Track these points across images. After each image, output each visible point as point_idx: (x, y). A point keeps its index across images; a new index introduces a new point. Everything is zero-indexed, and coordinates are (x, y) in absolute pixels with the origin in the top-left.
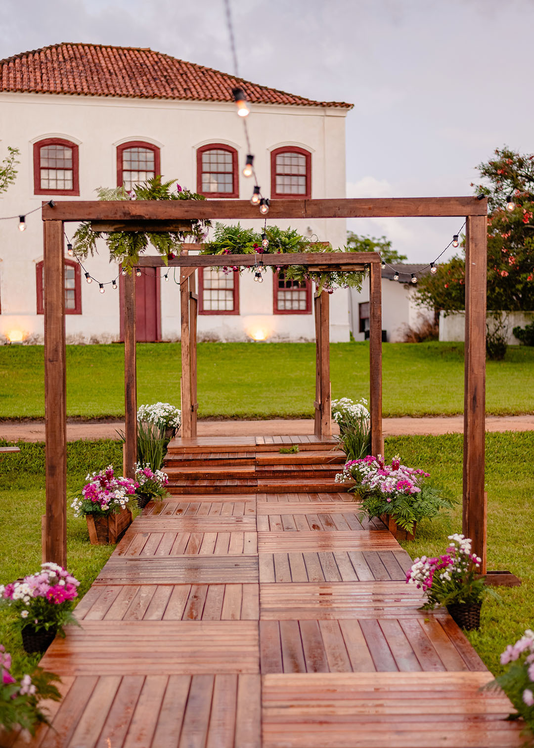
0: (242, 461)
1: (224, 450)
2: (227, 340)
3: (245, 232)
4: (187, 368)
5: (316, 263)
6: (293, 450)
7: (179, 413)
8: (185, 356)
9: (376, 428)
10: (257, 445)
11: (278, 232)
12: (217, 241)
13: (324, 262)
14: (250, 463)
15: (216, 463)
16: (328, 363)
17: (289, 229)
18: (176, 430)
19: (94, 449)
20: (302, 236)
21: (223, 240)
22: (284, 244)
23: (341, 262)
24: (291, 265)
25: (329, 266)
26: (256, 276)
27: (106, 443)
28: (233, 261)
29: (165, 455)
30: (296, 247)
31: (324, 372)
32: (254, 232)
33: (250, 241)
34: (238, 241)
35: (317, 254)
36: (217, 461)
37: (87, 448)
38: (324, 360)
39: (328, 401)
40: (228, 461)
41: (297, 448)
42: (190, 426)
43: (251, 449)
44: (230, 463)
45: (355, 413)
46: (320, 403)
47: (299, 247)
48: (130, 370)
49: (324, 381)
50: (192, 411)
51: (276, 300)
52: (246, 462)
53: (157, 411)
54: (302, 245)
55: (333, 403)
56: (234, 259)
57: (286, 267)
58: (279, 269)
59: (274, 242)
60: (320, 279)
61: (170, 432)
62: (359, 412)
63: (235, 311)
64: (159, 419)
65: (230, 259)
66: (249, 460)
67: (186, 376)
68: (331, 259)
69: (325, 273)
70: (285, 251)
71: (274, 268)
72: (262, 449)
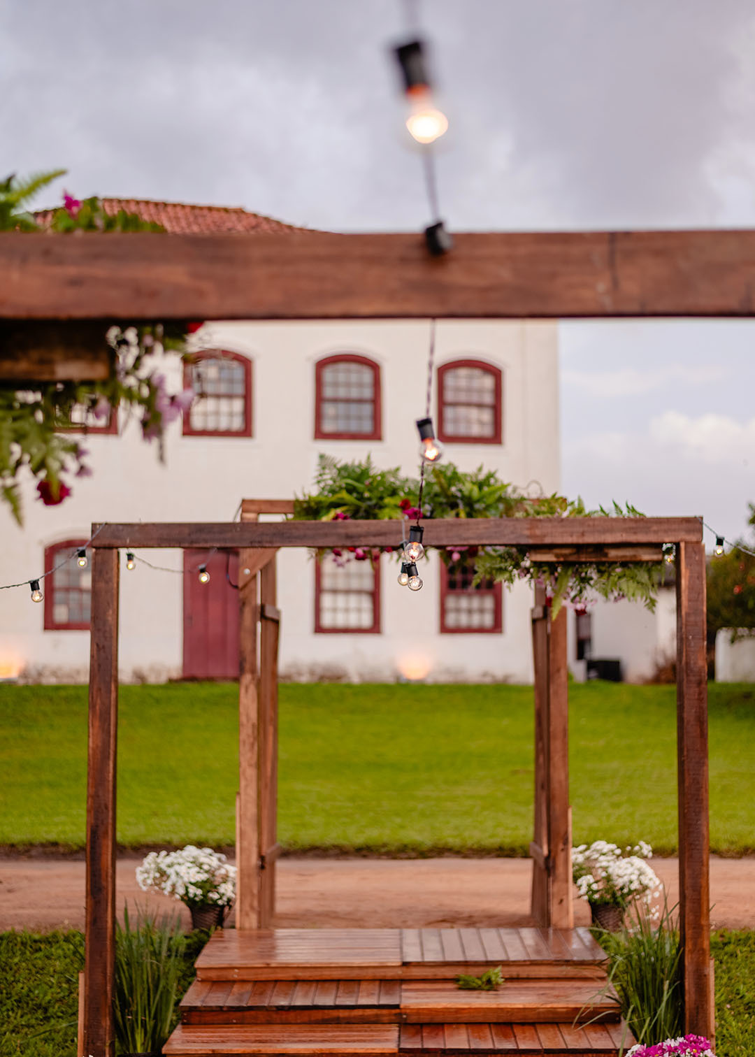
0: (369, 1012)
1: (327, 974)
2: (361, 675)
3: (383, 475)
4: (251, 773)
5: (548, 540)
6: (489, 981)
7: (232, 874)
8: (248, 747)
9: (695, 944)
10: (405, 964)
11: (455, 473)
12: (321, 494)
13: (569, 540)
14: (385, 1019)
15: (305, 1016)
16: (565, 764)
17: (480, 469)
18: (226, 910)
19: (38, 955)
20: (509, 485)
21: (333, 492)
22: (469, 502)
23: (609, 538)
24: (483, 546)
25: (579, 548)
26: (403, 571)
27: (67, 940)
28: (348, 537)
29: (184, 991)
30: (497, 508)
31: (555, 785)
32: (403, 474)
33: (394, 493)
34: (367, 495)
35: (550, 520)
36: (307, 1013)
37: (23, 953)
38: (556, 758)
39: (565, 850)
40: (335, 1013)
41: (497, 974)
42: (256, 904)
43: (390, 974)
44: (338, 1018)
45: (626, 879)
46: (545, 851)
47: (501, 506)
48: (101, 793)
49: (557, 807)
50: (262, 867)
51: (443, 612)
52: (377, 1015)
53: (182, 870)
54: (509, 506)
55: (576, 856)
56: (353, 530)
57: (472, 551)
58: (456, 556)
59: (447, 496)
60: (556, 579)
61: (211, 917)
62: (634, 877)
63: (375, 628)
64: (187, 888)
65: (342, 531)
66: (385, 1012)
67: (249, 791)
68: (583, 534)
69: (567, 564)
70: (469, 515)
71: (446, 554)
72: (416, 973)
